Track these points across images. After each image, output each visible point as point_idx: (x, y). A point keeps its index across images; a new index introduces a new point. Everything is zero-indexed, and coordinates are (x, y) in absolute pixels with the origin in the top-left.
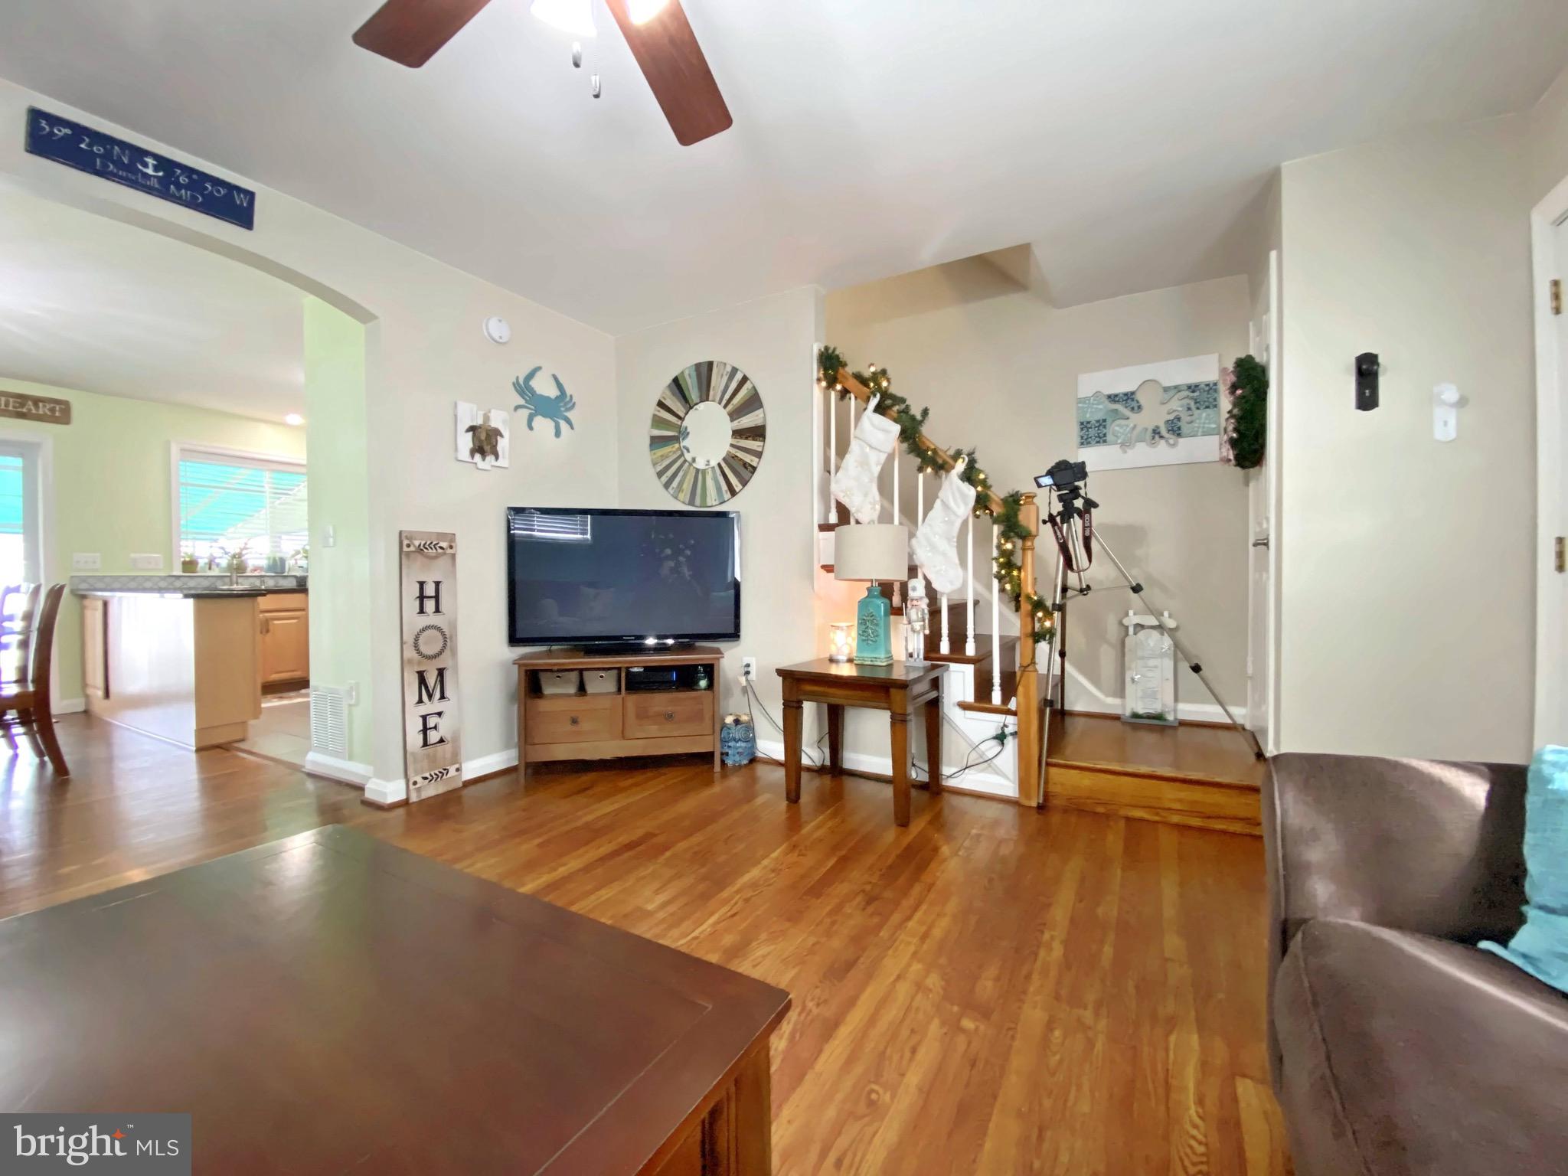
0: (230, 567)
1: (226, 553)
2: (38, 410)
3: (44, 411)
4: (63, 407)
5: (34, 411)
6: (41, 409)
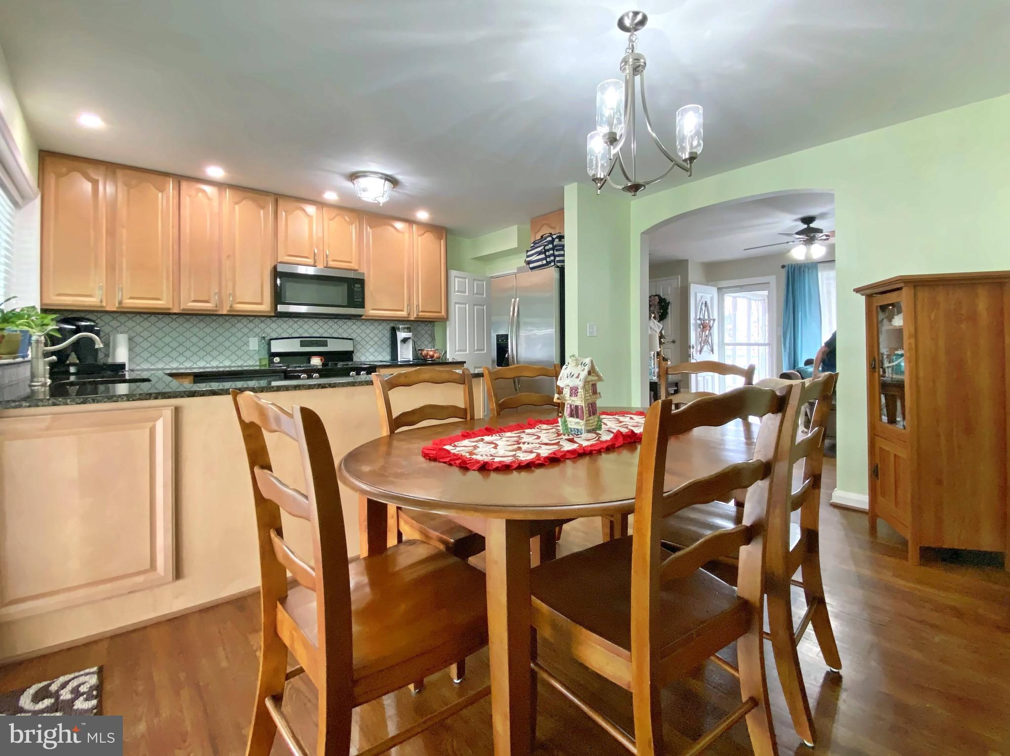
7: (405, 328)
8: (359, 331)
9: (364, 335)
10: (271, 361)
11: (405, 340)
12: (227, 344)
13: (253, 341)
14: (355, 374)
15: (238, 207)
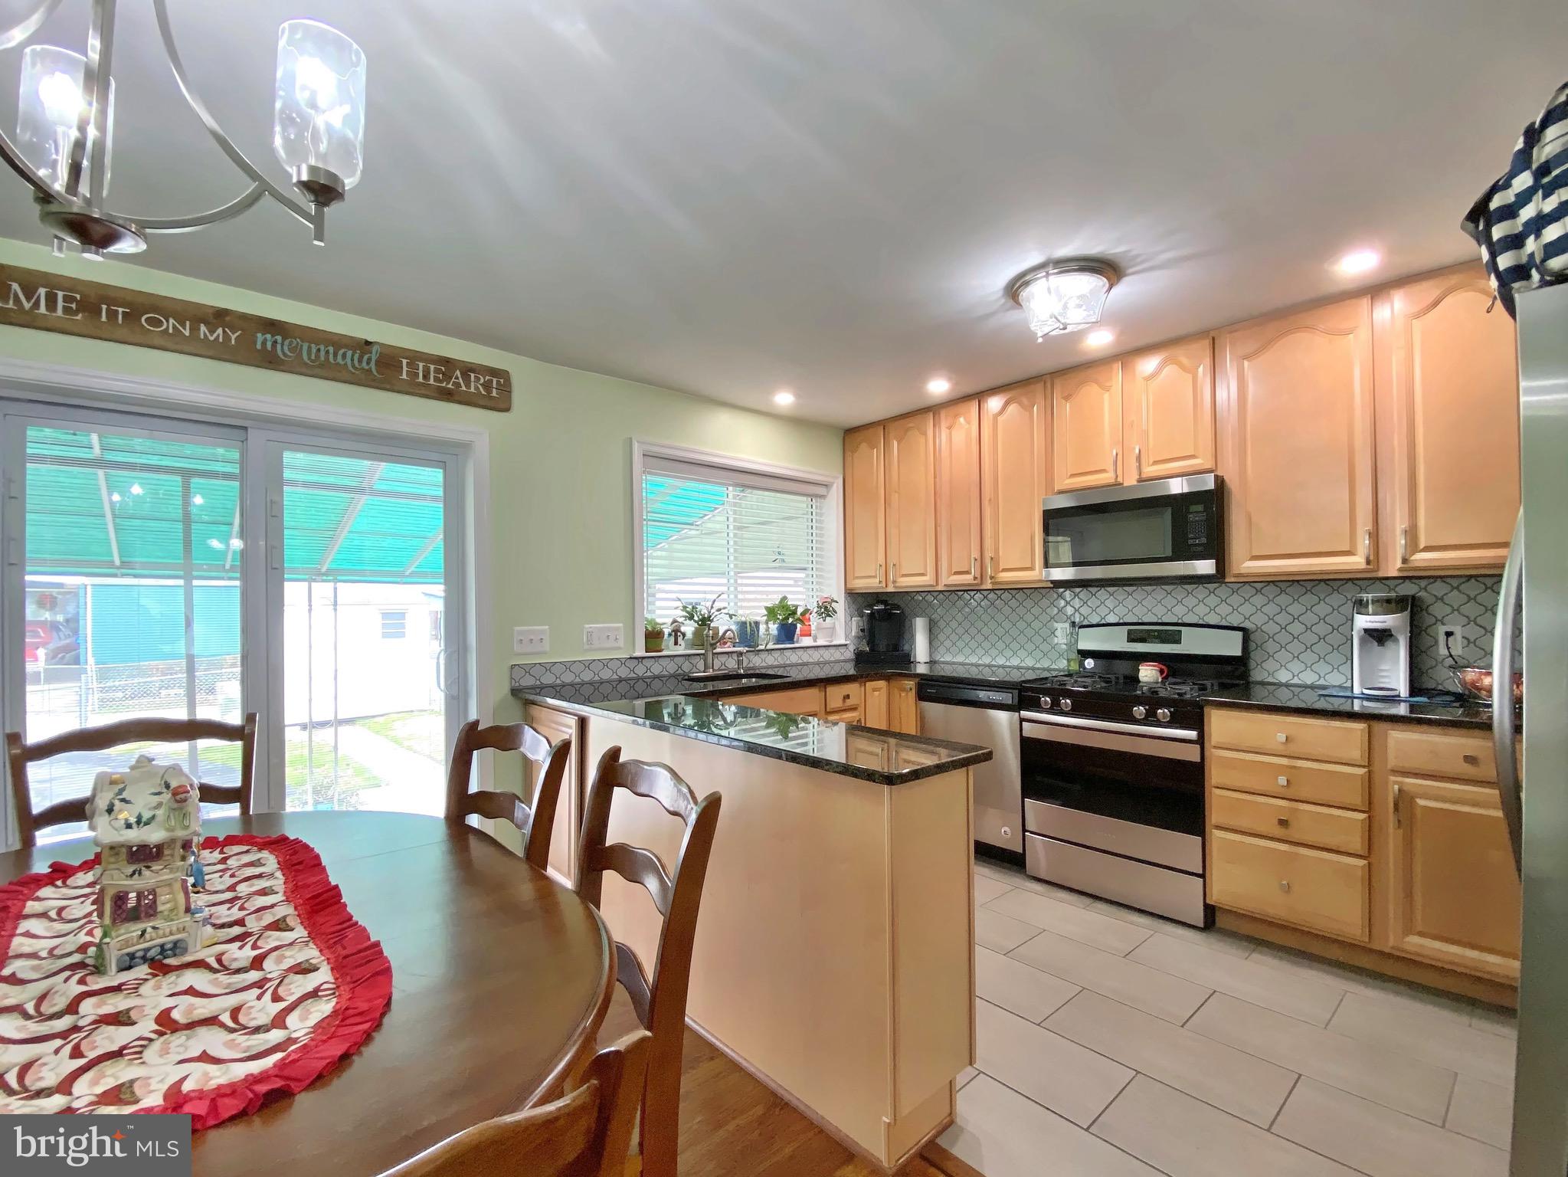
0: (698, 638)
2: (468, 386)
3: (477, 388)
4: (502, 381)
5: (464, 388)
6: (472, 384)
7: (1375, 601)
8: (1272, 609)
9: (1282, 619)
10: (1081, 664)
11: (1380, 636)
12: (1029, 632)
13: (1062, 629)
14: (1144, 711)
15: (1000, 419)
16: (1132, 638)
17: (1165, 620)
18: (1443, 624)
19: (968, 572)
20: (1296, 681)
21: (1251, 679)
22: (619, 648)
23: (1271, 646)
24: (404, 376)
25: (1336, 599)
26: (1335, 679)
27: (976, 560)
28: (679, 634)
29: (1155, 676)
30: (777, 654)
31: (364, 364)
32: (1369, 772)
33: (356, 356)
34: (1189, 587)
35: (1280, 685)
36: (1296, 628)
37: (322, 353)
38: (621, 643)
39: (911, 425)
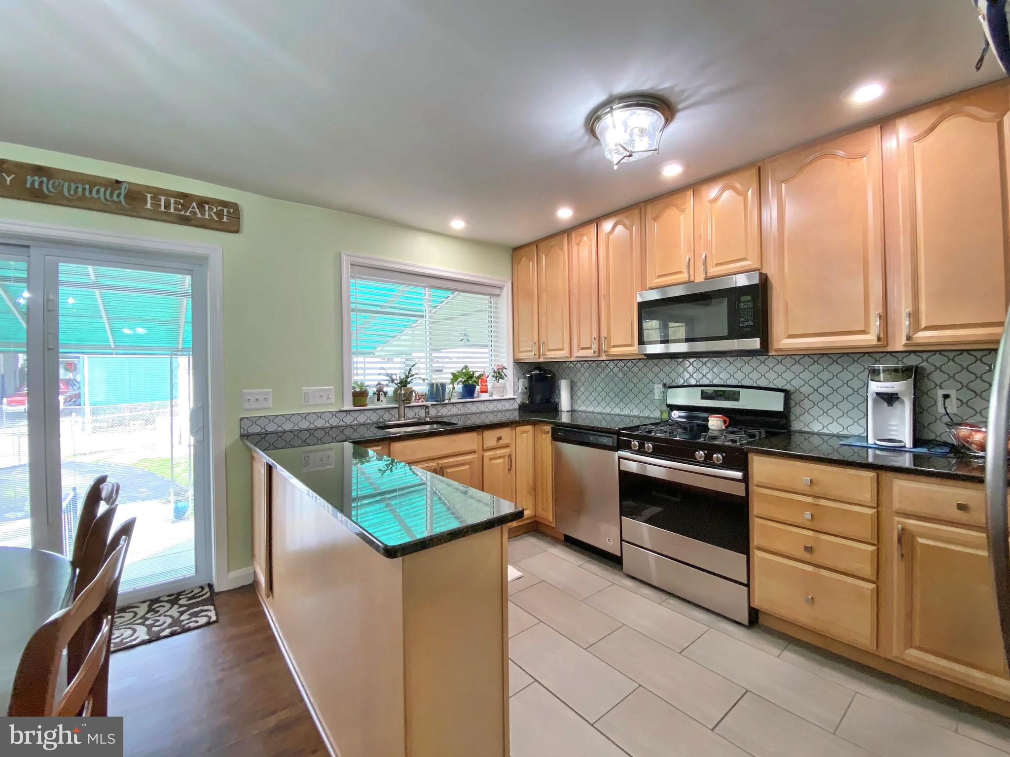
0: (397, 396)
1: (393, 381)
2: (203, 214)
3: (210, 215)
4: (232, 210)
5: (199, 215)
6: (207, 213)
7: (886, 371)
8: (806, 375)
9: (816, 383)
10: (669, 415)
11: (890, 399)
12: (636, 391)
13: (658, 388)
14: (703, 455)
15: (611, 237)
16: (705, 396)
17: (729, 382)
18: (942, 389)
19: (590, 348)
20: (825, 431)
21: (792, 429)
22: (331, 404)
23: (806, 404)
24: (149, 206)
25: (856, 368)
26: (856, 430)
27: (595, 339)
28: (381, 393)
29: (720, 425)
30: (460, 406)
31: (115, 198)
32: (878, 512)
33: (108, 192)
34: (746, 359)
35: (812, 434)
36: (825, 390)
37: (80, 190)
38: (333, 401)
39: (553, 243)
